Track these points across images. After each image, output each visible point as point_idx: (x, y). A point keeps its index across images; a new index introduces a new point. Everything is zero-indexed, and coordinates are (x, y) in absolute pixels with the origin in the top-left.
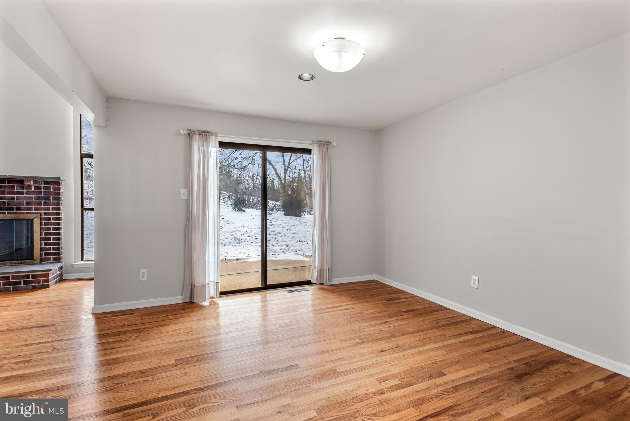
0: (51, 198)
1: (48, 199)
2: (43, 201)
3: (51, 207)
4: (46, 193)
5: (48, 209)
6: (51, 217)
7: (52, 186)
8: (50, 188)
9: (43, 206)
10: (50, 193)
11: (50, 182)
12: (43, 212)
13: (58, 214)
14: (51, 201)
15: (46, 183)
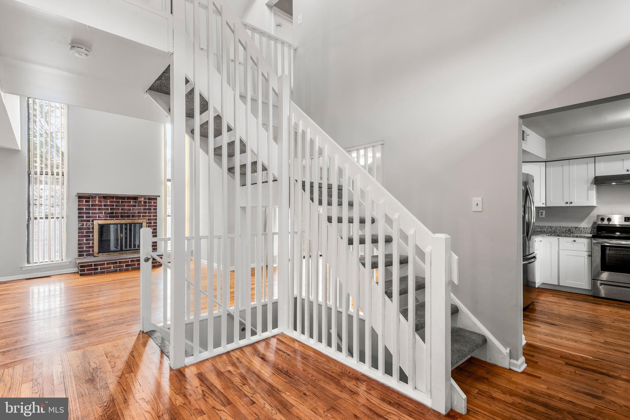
0: (152, 209)
1: (150, 209)
2: (147, 211)
3: (152, 215)
4: (149, 206)
5: (150, 216)
6: (152, 221)
7: (152, 201)
8: (151, 203)
9: (147, 214)
10: (151, 206)
11: (152, 198)
12: (147, 218)
13: (156, 219)
14: (152, 211)
15: (149, 199)
